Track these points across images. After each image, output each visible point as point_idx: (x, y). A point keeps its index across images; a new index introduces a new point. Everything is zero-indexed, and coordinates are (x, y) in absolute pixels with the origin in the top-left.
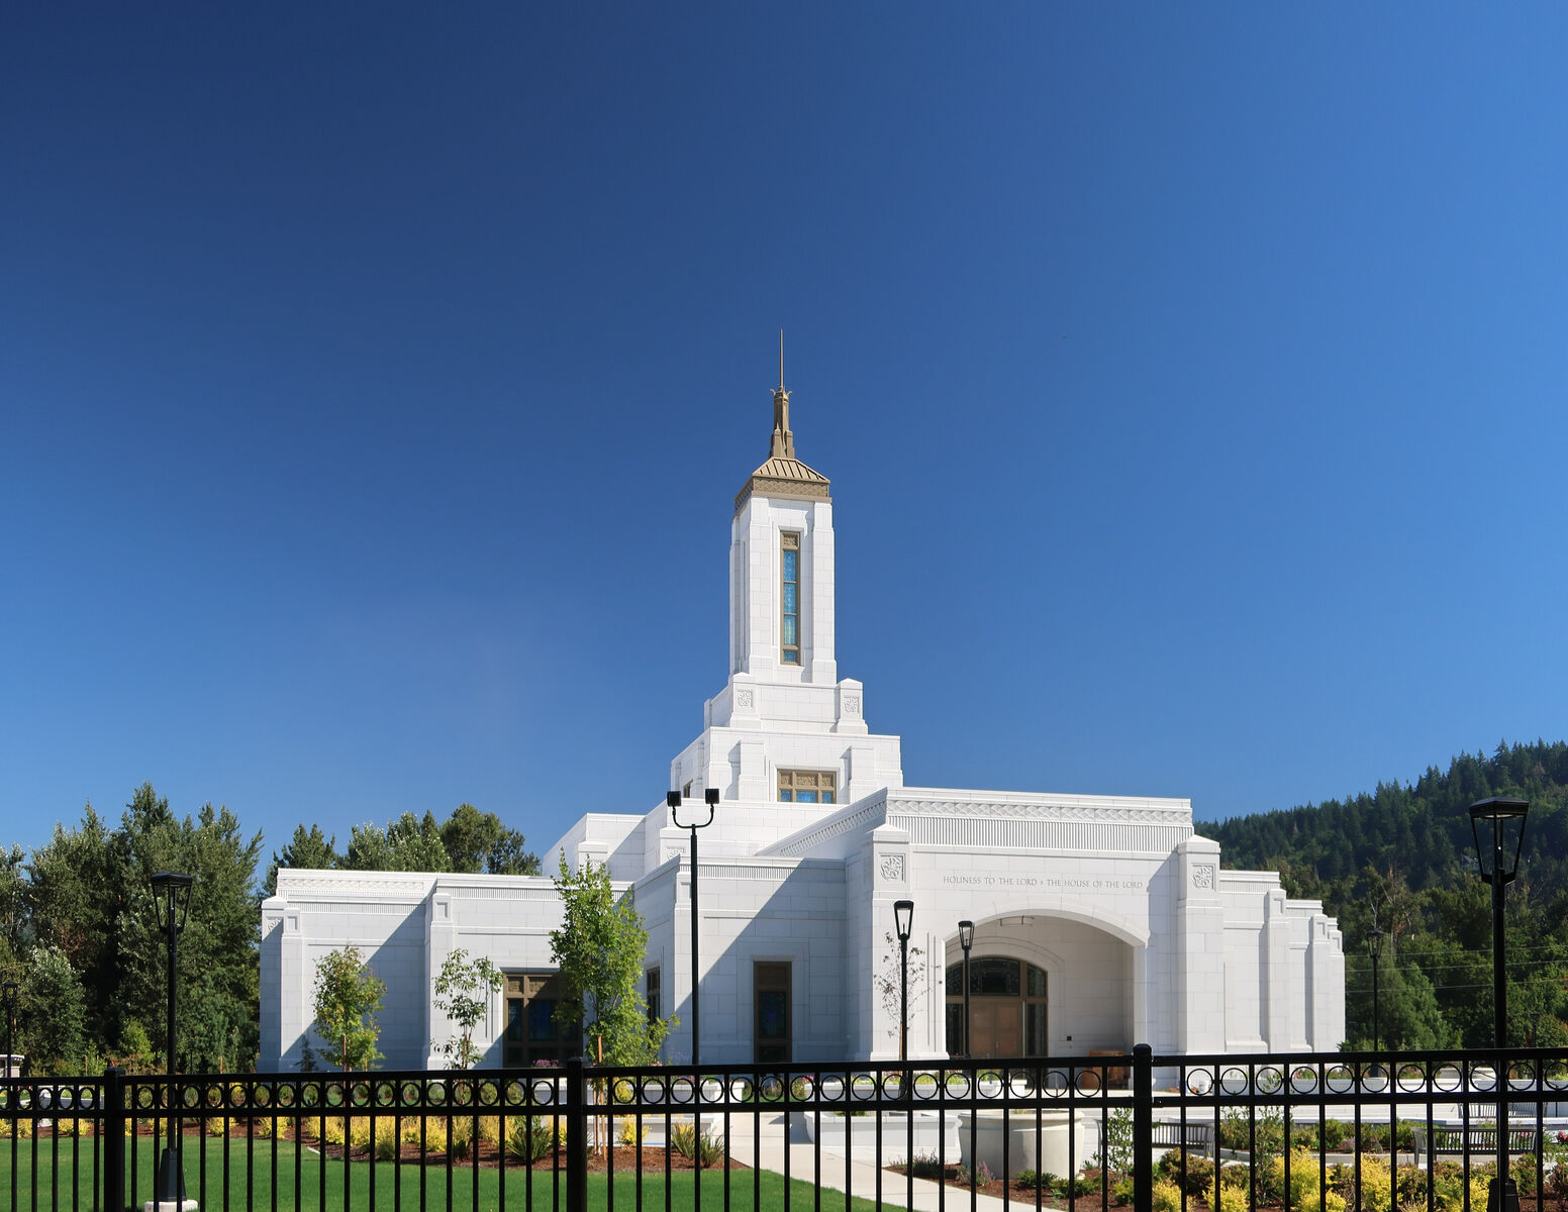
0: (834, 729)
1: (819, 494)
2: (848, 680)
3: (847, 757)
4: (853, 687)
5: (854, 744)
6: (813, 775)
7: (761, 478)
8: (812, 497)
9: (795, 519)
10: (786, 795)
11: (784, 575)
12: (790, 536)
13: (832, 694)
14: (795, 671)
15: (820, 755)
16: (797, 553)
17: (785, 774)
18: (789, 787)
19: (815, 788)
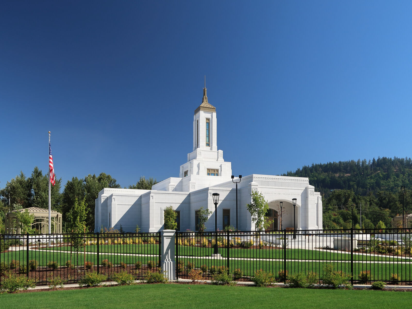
0: (217, 160)
1: (213, 111)
2: (220, 150)
3: (221, 166)
4: (221, 152)
5: (222, 164)
6: (214, 170)
7: (202, 107)
8: (212, 111)
9: (209, 116)
10: (209, 174)
11: (207, 128)
12: (208, 119)
13: (217, 153)
14: (209, 148)
15: (215, 166)
16: (209, 123)
17: (208, 170)
18: (209, 172)
19: (214, 173)
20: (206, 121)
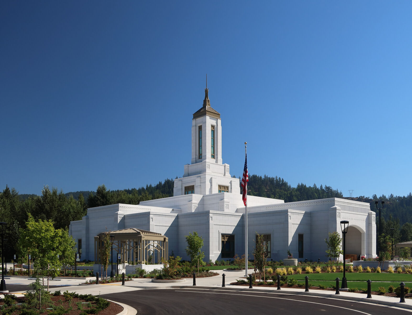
0: (225, 175)
2: (226, 164)
3: (231, 183)
5: (232, 180)
7: (207, 111)
8: (217, 118)
9: (214, 122)
10: (220, 191)
11: (211, 136)
12: (213, 126)
13: (223, 167)
14: (214, 160)
17: (220, 186)
19: (225, 189)
20: (211, 128)
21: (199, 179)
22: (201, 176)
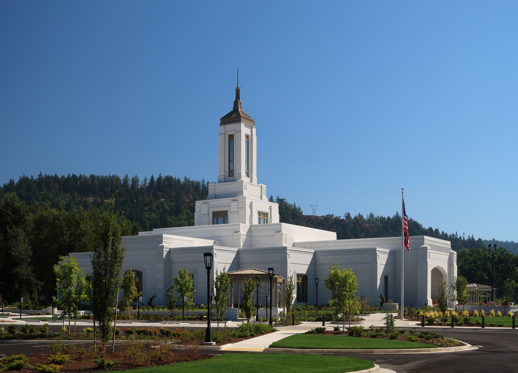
0: (262, 198)
1: (253, 125)
3: (270, 209)
4: (264, 187)
6: (264, 213)
9: (248, 132)
11: (246, 148)
14: (248, 180)
15: (262, 207)
16: (248, 142)
17: (259, 213)
18: (260, 217)
19: (264, 218)
20: (246, 138)
21: (235, 203)
22: (238, 200)
